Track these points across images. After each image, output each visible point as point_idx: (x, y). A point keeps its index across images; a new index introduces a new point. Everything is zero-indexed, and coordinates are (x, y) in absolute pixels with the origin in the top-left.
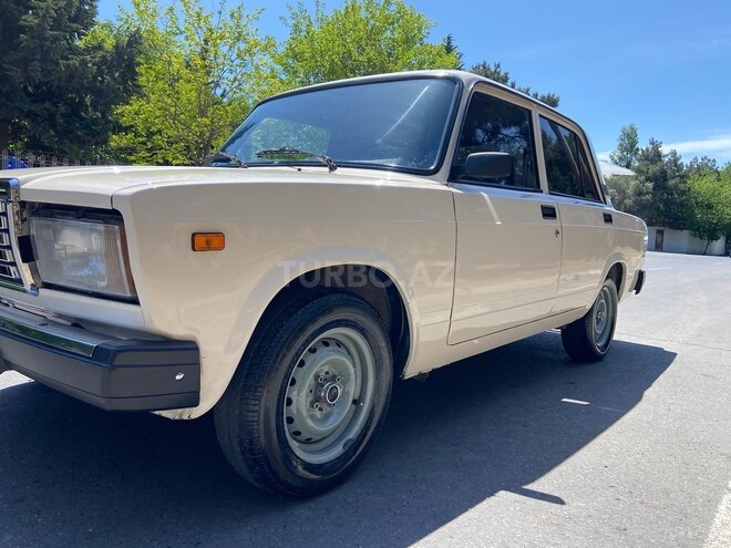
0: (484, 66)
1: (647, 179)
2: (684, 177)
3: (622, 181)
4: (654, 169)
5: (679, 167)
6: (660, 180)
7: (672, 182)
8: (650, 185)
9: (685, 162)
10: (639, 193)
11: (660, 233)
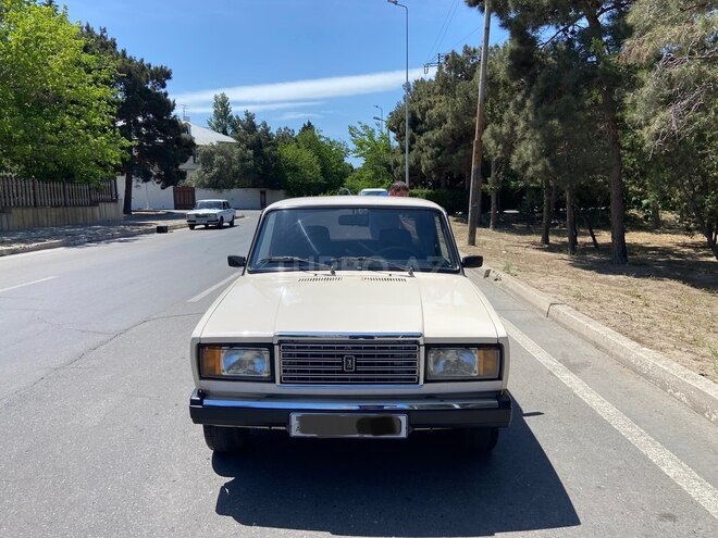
0: (88, 28)
1: (248, 147)
2: (275, 145)
3: (227, 148)
4: (252, 138)
5: (269, 137)
6: (257, 146)
7: (267, 150)
8: (250, 152)
9: (273, 131)
10: (243, 159)
11: (263, 193)
